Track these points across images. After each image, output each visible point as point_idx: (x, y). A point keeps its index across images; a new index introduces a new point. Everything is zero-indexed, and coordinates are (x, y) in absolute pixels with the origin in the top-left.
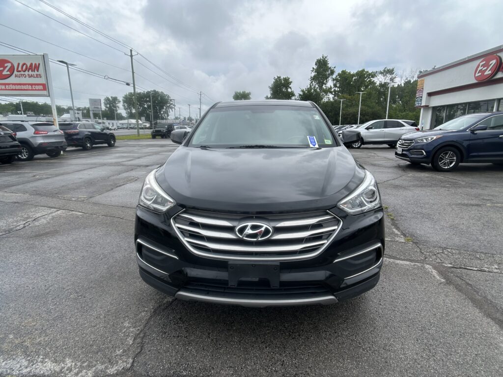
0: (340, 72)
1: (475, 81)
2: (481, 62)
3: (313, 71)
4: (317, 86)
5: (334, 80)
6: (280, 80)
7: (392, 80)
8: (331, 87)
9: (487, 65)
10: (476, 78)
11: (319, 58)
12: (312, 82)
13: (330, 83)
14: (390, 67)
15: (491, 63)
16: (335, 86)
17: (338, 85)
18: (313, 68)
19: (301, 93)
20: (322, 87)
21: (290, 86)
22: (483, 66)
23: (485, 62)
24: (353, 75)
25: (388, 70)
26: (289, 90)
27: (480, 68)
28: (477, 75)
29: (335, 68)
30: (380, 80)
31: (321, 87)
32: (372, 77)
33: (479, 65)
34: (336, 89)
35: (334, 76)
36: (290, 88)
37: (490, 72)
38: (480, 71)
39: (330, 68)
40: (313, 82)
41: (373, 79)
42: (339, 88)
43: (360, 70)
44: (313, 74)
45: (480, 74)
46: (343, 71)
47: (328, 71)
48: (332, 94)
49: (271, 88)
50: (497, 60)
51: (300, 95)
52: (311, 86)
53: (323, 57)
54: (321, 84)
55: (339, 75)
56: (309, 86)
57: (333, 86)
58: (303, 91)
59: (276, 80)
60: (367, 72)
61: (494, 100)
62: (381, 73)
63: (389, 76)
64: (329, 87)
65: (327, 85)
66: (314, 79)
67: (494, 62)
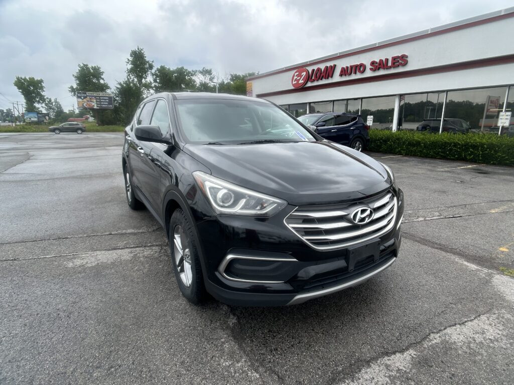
0: (159, 68)
1: (292, 88)
2: (295, 73)
3: (128, 63)
4: (136, 80)
5: (153, 75)
6: (88, 68)
7: (211, 79)
8: (151, 82)
9: (300, 75)
10: (294, 85)
11: (133, 49)
12: (129, 75)
13: (150, 79)
14: (208, 68)
15: (302, 74)
16: (155, 81)
17: (158, 81)
18: (128, 60)
19: (119, 86)
20: (142, 82)
21: (102, 77)
22: (298, 76)
23: (298, 73)
24: (174, 72)
25: (207, 70)
26: (102, 81)
27: (295, 78)
28: (294, 83)
29: (153, 62)
30: (201, 79)
31: (140, 81)
32: (192, 76)
33: (294, 75)
34: (157, 84)
35: (153, 71)
36: (103, 79)
37: (303, 81)
38: (296, 80)
39: (148, 62)
40: (131, 76)
41: (194, 78)
42: (159, 83)
43: (179, 67)
44: (130, 66)
45: (296, 82)
46: (161, 67)
47: (145, 64)
48: (153, 90)
49: (76, 77)
50: (306, 73)
51: (118, 88)
52: (128, 79)
53: (138, 49)
54: (140, 78)
55: (158, 70)
56: (126, 79)
57: (152, 81)
58: (120, 84)
59: (82, 68)
60: (187, 70)
61: (306, 103)
62: (201, 72)
63: (208, 77)
64: (149, 81)
65: (147, 80)
66: (131, 71)
67: (304, 74)
